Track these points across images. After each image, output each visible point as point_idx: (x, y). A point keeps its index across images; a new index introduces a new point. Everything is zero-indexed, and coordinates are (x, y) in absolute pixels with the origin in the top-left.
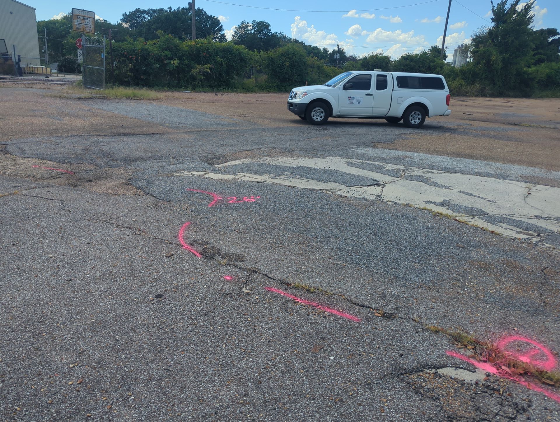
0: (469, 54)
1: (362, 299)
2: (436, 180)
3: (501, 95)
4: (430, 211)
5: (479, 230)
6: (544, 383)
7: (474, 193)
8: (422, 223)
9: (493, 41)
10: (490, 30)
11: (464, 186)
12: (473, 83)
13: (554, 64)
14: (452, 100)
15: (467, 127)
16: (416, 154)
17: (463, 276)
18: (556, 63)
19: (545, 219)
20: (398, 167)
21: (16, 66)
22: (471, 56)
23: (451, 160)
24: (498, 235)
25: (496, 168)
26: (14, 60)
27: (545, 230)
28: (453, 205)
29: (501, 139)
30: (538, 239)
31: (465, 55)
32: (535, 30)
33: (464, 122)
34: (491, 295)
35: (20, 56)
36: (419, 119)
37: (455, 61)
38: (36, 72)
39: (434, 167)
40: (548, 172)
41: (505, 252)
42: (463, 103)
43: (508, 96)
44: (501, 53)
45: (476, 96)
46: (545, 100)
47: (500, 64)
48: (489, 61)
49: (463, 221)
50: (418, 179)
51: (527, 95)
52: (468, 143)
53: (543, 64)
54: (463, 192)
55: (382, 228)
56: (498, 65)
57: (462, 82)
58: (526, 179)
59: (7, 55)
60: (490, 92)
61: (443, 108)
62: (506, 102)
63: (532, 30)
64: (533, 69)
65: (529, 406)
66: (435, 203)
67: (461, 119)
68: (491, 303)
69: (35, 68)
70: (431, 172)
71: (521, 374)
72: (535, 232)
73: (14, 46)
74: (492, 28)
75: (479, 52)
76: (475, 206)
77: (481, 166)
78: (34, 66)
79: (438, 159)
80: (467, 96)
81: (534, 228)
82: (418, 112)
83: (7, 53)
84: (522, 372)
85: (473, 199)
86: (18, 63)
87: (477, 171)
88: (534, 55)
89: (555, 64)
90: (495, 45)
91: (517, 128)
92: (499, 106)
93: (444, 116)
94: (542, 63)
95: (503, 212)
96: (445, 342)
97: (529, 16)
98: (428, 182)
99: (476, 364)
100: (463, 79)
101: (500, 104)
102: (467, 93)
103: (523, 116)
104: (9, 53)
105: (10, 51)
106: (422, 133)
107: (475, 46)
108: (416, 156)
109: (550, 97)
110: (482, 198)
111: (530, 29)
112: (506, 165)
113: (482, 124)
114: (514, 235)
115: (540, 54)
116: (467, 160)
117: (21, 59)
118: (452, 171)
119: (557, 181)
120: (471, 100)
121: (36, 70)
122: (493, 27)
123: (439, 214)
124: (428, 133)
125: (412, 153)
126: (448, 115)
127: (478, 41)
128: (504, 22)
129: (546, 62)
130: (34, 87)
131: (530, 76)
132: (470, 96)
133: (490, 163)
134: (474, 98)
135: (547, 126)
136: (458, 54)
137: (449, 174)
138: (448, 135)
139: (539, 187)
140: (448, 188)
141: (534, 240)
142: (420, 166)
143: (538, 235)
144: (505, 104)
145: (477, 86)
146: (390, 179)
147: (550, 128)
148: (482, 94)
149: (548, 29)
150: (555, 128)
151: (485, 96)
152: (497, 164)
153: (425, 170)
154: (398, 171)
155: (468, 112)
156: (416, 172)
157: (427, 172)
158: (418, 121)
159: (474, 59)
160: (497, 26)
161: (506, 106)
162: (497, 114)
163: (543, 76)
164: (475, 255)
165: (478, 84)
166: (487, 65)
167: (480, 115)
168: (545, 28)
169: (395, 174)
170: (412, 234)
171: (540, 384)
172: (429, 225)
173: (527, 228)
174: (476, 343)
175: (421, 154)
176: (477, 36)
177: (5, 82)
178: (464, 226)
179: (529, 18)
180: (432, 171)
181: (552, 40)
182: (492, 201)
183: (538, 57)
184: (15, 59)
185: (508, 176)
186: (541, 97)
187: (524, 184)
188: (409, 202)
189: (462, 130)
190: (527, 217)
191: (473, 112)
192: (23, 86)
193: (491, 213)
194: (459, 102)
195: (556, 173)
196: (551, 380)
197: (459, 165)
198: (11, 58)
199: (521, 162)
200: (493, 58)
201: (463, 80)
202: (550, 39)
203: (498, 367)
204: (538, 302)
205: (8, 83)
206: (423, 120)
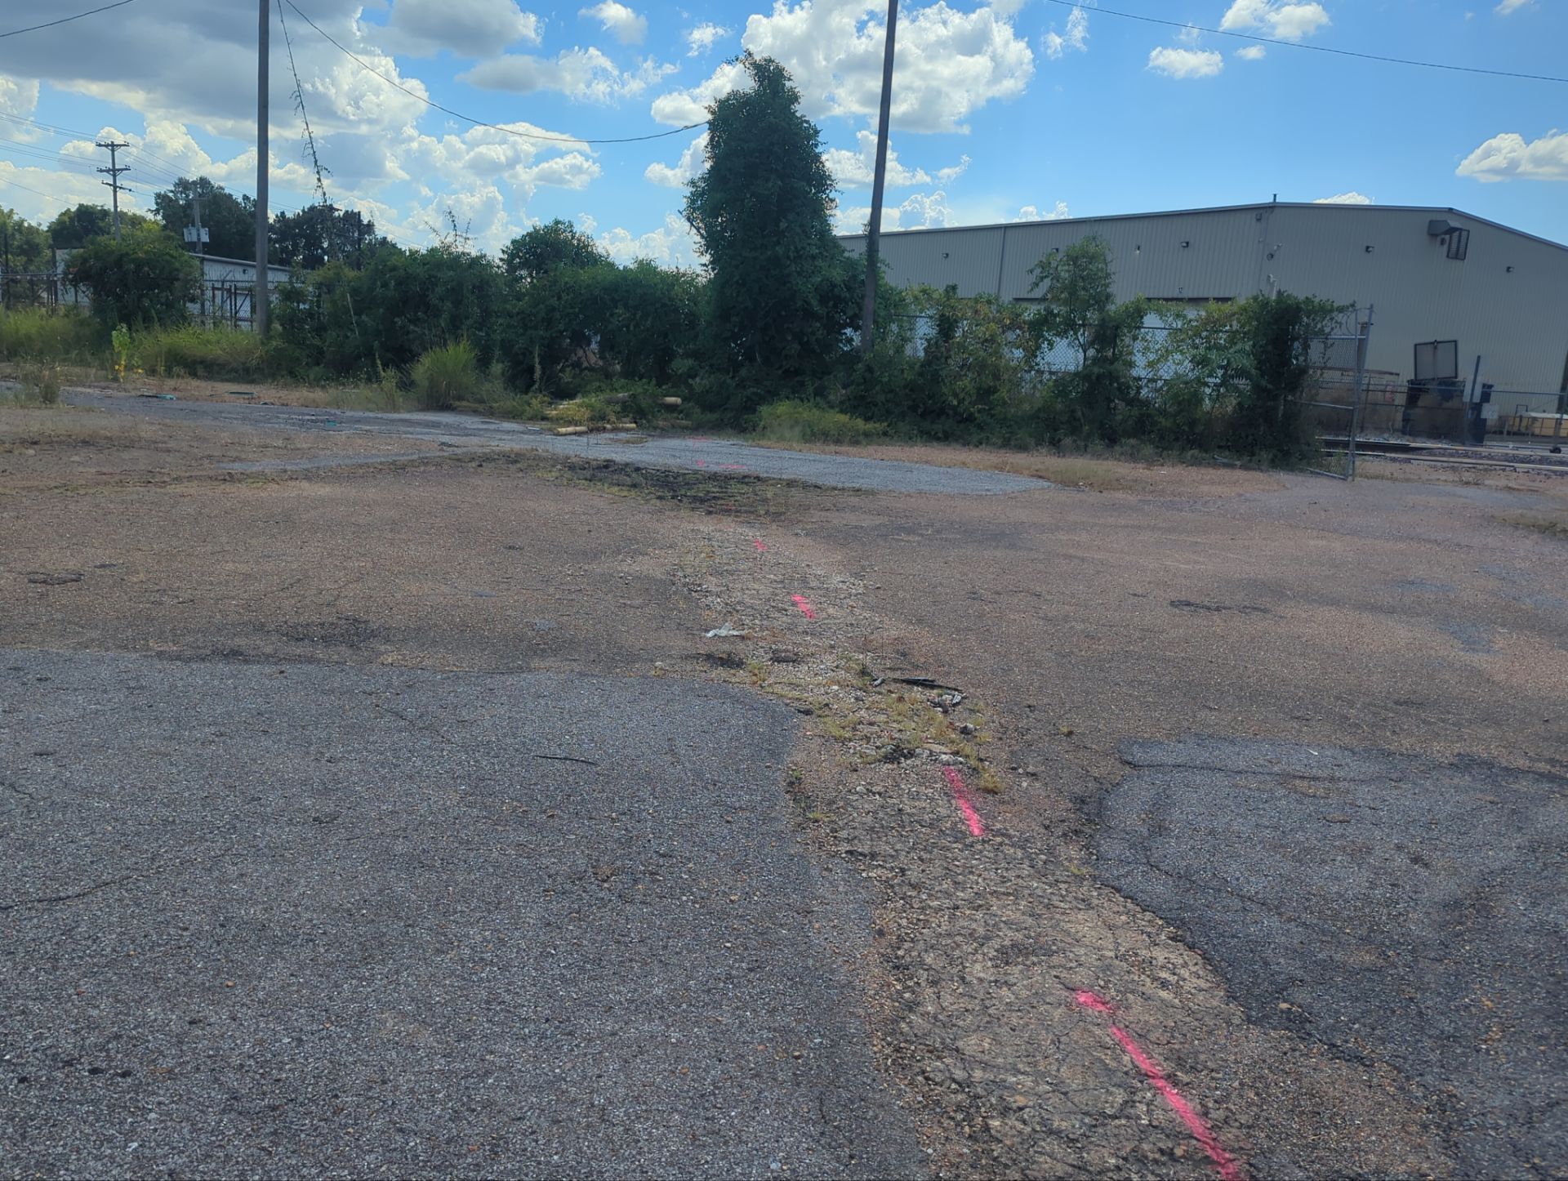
21: (1469, 415)
26: (1466, 398)
35: (1491, 387)
38: (1537, 431)
59: (1454, 384)
69: (1535, 419)
73: (1479, 357)
78: (1534, 414)
83: (1456, 377)
86: (1477, 408)
104: (1460, 378)
105: (1465, 373)
117: (1493, 397)
121: (1538, 424)
130: (1487, 482)
177: (1408, 461)
184: (1470, 393)
192: (1450, 476)
198: (1462, 392)
205: (1418, 467)
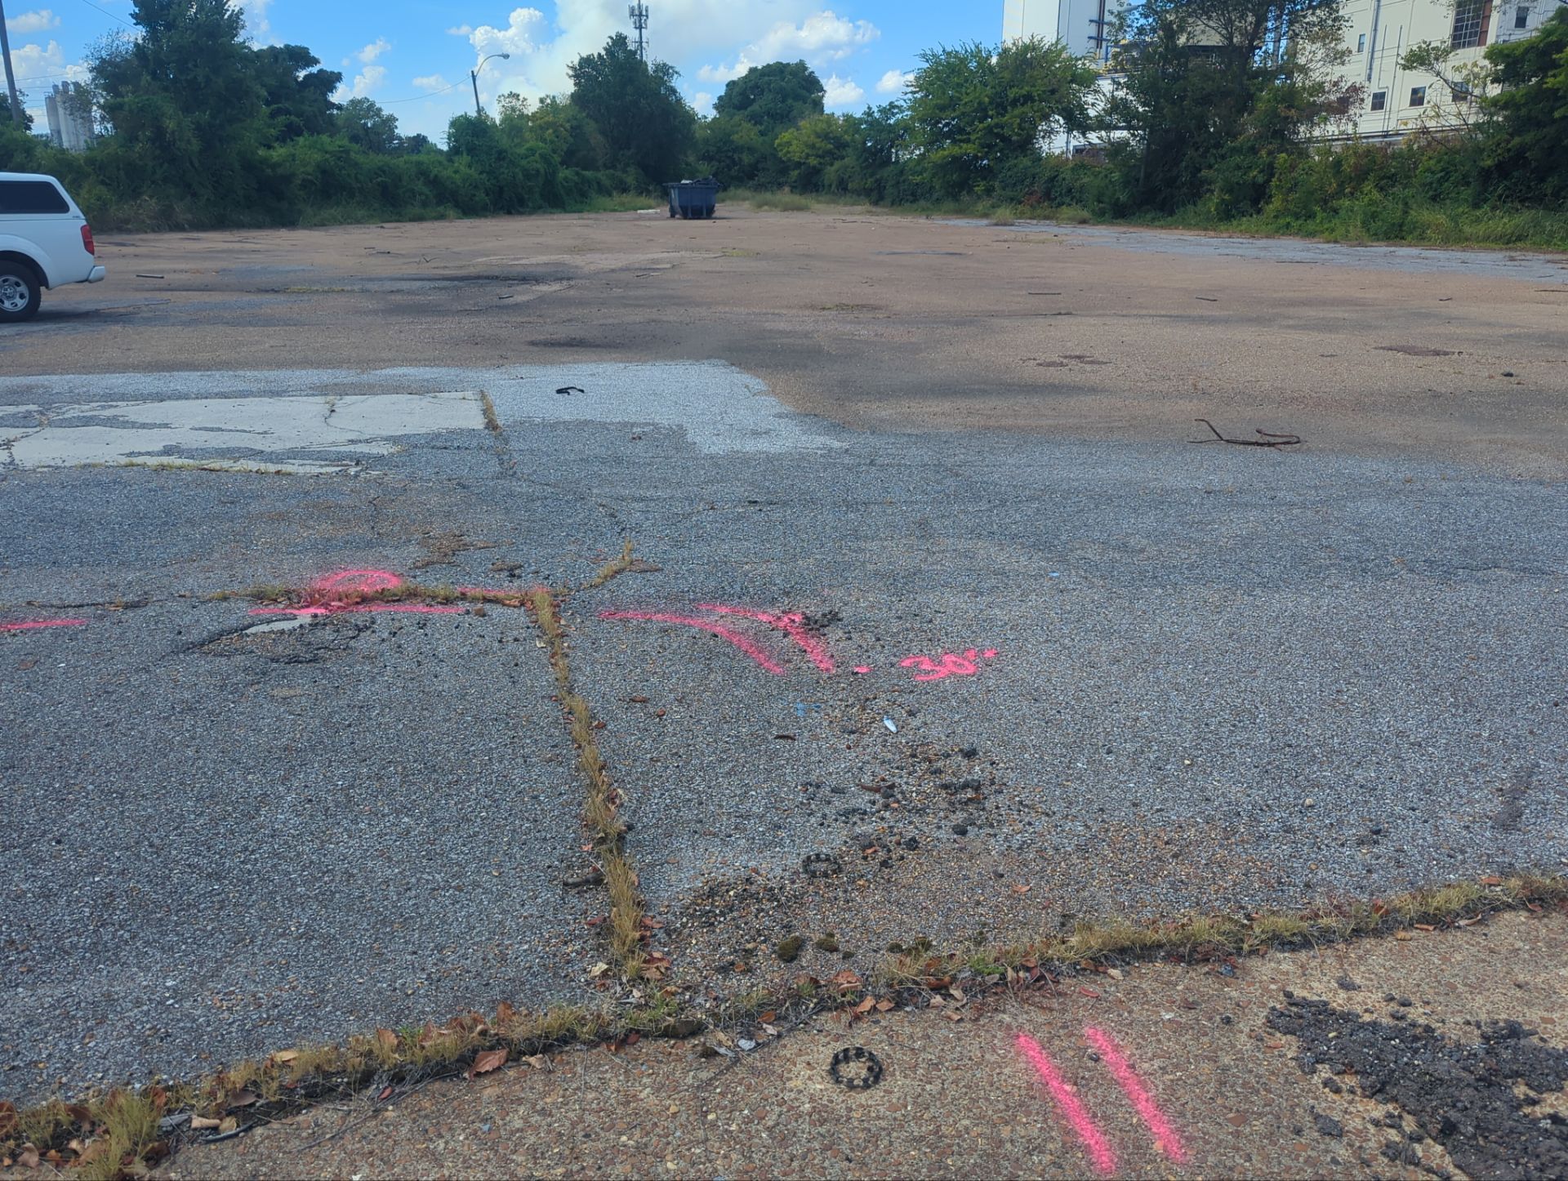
0: (96, 112)
1: (73, 598)
2: (132, 418)
3: (220, 223)
4: (144, 465)
5: (254, 475)
6: (388, 602)
7: (224, 427)
8: (136, 487)
9: (154, 75)
10: (136, 45)
11: (200, 419)
12: (136, 194)
13: (325, 138)
14: (96, 240)
15: (161, 307)
16: (55, 378)
17: (244, 535)
18: (331, 136)
19: (367, 441)
20: (23, 409)
22: (103, 118)
23: (149, 380)
24: (290, 474)
25: (257, 380)
27: (368, 456)
28: (190, 451)
29: (250, 324)
30: (359, 468)
31: (85, 115)
32: (255, 48)
33: (148, 295)
34: (296, 545)
36: (22, 296)
37: (59, 132)
39: (110, 397)
40: (363, 373)
41: (307, 493)
42: (125, 250)
43: (240, 226)
44: (187, 110)
45: (154, 231)
46: (332, 231)
47: (194, 141)
48: (159, 133)
49: (218, 468)
50: (87, 422)
51: (286, 219)
52: (177, 341)
53: (301, 140)
54: (200, 429)
55: (51, 509)
56: (189, 141)
57: (102, 190)
58: (322, 390)
60: (189, 216)
61: (81, 261)
62: (240, 241)
63: (249, 48)
64: (279, 153)
65: (373, 623)
66: (148, 453)
67: (137, 290)
68: (301, 552)
70: (112, 406)
71: (357, 603)
72: (351, 460)
74: (140, 41)
75: (126, 108)
76: (232, 444)
77: (222, 380)
79: (116, 381)
80: (129, 232)
81: (350, 456)
82: (13, 279)
84: (358, 600)
85: (226, 436)
87: (216, 390)
88: (273, 115)
89: (329, 140)
90: (166, 89)
91: (281, 297)
92: (223, 251)
93: (90, 282)
94: (299, 136)
95: (289, 445)
96: (245, 604)
97: (228, 13)
98: (112, 422)
99: (296, 612)
100: (103, 183)
101: (226, 246)
102: (127, 221)
103: (289, 272)
106: (45, 331)
107: (106, 88)
108: (57, 382)
109: (341, 223)
110: (245, 431)
111: (242, 45)
112: (276, 372)
113: (197, 297)
114: (316, 470)
115: (288, 112)
116: (187, 373)
118: (160, 398)
119: (381, 386)
120: (141, 240)
122: (144, 39)
123: (163, 467)
124: (60, 329)
125: (41, 377)
126: (101, 279)
127: (111, 72)
128: (169, 26)
129: (306, 134)
131: (280, 171)
132: (138, 231)
133: (241, 373)
134: (151, 236)
135: (346, 288)
136: (61, 111)
137: (156, 404)
138: (118, 328)
139: (348, 399)
140: (166, 426)
141: (352, 471)
142: (76, 399)
143: (357, 464)
144: (237, 246)
145: (150, 204)
146: (17, 432)
147: (352, 291)
148: (167, 222)
149: (287, 46)
150: (363, 291)
151: (178, 227)
152: (256, 373)
153: (95, 404)
154: (27, 415)
155: (149, 271)
156: (73, 412)
157: (103, 407)
158: (21, 303)
159: (115, 127)
160: (153, 35)
161: (242, 251)
162: (224, 270)
163: (310, 169)
164: (254, 507)
165: (151, 197)
166: (157, 144)
167: (184, 276)
168: (280, 45)
169: (25, 420)
170: (124, 504)
171: (383, 604)
172: (153, 485)
173: (338, 459)
174: (287, 593)
175: (68, 377)
176: (103, 61)
178: (223, 474)
179: (231, 16)
180: (114, 403)
181: (306, 77)
182: (265, 433)
183: (281, 119)
185: (284, 391)
186: (322, 224)
187: (319, 399)
188: (88, 461)
189: (150, 315)
190: (334, 444)
191: (162, 271)
193: (270, 450)
194: (115, 249)
195: (378, 372)
196: (396, 595)
197: (172, 385)
199: (306, 363)
200: (170, 125)
201: (103, 188)
202: (302, 74)
203: (326, 606)
204: (369, 535)
206: (35, 298)
